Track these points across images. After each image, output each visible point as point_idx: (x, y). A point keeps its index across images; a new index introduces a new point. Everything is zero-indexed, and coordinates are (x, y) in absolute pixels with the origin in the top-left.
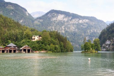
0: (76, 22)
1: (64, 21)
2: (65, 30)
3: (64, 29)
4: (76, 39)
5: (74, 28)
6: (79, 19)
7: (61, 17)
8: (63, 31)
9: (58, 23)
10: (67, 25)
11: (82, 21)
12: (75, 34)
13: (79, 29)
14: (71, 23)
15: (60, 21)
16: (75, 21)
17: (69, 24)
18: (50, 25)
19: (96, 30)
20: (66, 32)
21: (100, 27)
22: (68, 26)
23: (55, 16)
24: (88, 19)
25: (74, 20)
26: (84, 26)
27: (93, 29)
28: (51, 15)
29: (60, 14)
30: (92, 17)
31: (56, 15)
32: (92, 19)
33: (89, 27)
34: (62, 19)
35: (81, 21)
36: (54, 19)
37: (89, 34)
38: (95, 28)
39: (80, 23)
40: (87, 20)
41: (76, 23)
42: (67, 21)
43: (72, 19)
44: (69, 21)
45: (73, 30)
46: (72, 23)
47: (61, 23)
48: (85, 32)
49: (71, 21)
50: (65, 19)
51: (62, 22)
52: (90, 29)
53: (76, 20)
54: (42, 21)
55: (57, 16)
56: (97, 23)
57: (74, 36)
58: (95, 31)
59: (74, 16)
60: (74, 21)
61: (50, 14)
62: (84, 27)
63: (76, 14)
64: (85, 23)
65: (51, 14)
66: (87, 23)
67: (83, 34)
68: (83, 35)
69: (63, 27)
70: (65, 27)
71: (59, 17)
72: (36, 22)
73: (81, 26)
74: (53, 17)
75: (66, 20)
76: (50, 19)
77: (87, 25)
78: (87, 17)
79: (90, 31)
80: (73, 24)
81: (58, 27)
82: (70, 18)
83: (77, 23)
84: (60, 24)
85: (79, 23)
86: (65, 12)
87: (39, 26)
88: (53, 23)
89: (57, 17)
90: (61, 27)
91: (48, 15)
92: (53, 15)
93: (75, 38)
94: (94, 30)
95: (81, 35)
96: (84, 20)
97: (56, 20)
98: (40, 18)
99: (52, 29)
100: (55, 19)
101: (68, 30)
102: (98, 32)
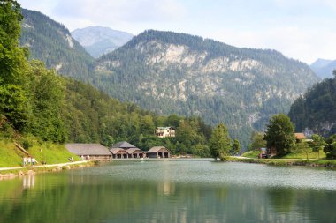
0: (220, 67)
1: (184, 66)
2: (187, 92)
3: (184, 89)
4: (221, 118)
5: (214, 88)
6: (230, 61)
7: (175, 53)
8: (183, 97)
9: (167, 71)
10: (194, 77)
11: (240, 64)
12: (217, 104)
13: (229, 90)
14: (205, 70)
15: (173, 65)
16: (217, 65)
17: (199, 75)
18: (144, 79)
19: (280, 92)
20: (192, 98)
21: (294, 81)
22: (198, 80)
23: (157, 51)
24: (258, 59)
25: (213, 63)
26: (246, 79)
27: (272, 89)
28: (146, 48)
29: (172, 45)
30: (269, 52)
31: (159, 46)
32: (269, 57)
33: (261, 82)
34: (179, 61)
35: (234, 66)
36: (154, 60)
37: (261, 104)
38: (279, 85)
39: (232, 71)
40: (254, 63)
41: (220, 72)
42: (195, 67)
43: (208, 59)
44: (201, 66)
45: (213, 94)
46: (210, 70)
47: (175, 72)
48: (247, 100)
49: (204, 64)
50: (186, 60)
51: (180, 68)
52: (263, 90)
53: (221, 63)
54: (119, 64)
55: (165, 51)
56: (284, 71)
57: (216, 109)
58: (280, 94)
59: (216, 49)
60: (215, 64)
61: (141, 43)
62: (244, 83)
63: (222, 44)
64: (247, 70)
65: (144, 44)
66: (253, 71)
67: (242, 104)
68: (241, 109)
69: (181, 83)
70: (187, 84)
71: (169, 52)
72: (100, 69)
73: (237, 80)
74: (151, 52)
75: (189, 60)
76: (142, 58)
77: (254, 77)
78: (255, 51)
79: (264, 96)
80: (213, 74)
81: (167, 84)
82: (204, 57)
83: (224, 70)
84: (173, 74)
85: (229, 71)
86: (188, 36)
87: (111, 80)
88: (152, 71)
89: (163, 54)
90: (176, 83)
91: (137, 47)
92: (153, 46)
93: (217, 116)
94: (275, 91)
95: (236, 108)
96: (244, 62)
97: (161, 63)
98: (112, 57)
99: (149, 89)
100: (158, 58)
101: (199, 93)
102: (288, 97)
